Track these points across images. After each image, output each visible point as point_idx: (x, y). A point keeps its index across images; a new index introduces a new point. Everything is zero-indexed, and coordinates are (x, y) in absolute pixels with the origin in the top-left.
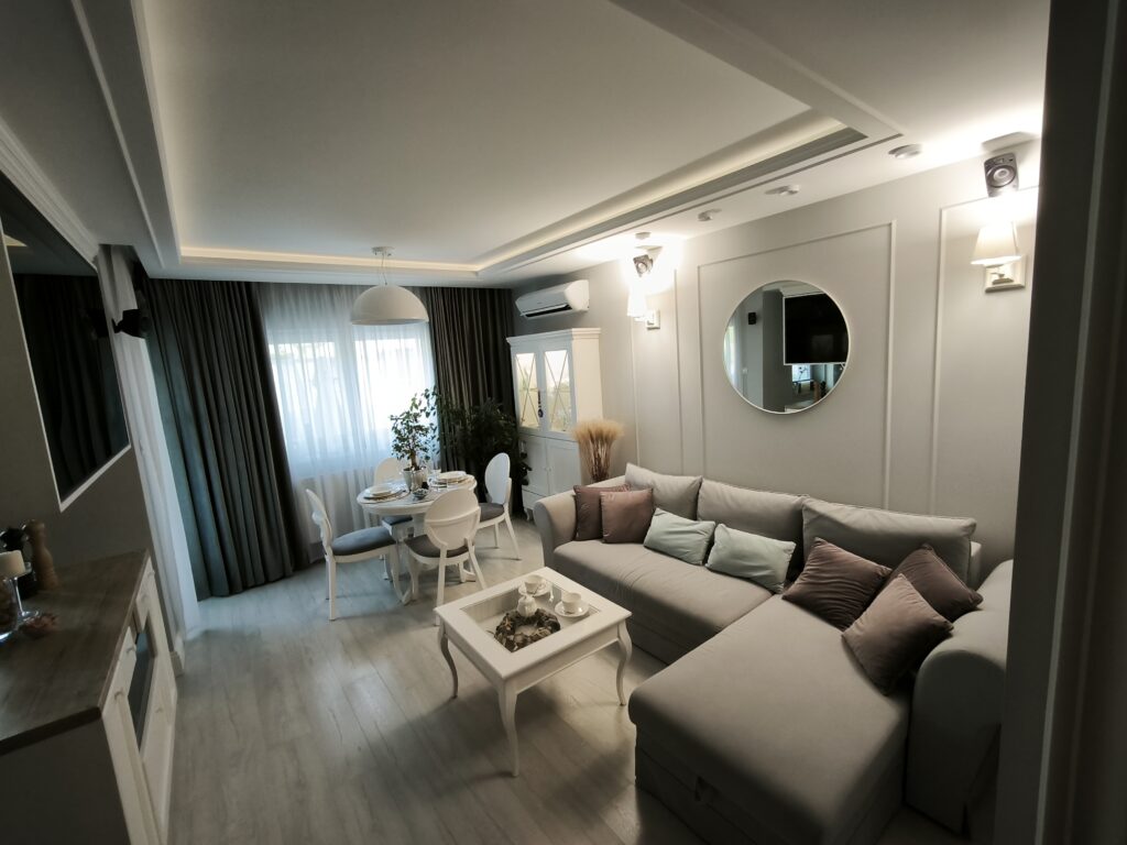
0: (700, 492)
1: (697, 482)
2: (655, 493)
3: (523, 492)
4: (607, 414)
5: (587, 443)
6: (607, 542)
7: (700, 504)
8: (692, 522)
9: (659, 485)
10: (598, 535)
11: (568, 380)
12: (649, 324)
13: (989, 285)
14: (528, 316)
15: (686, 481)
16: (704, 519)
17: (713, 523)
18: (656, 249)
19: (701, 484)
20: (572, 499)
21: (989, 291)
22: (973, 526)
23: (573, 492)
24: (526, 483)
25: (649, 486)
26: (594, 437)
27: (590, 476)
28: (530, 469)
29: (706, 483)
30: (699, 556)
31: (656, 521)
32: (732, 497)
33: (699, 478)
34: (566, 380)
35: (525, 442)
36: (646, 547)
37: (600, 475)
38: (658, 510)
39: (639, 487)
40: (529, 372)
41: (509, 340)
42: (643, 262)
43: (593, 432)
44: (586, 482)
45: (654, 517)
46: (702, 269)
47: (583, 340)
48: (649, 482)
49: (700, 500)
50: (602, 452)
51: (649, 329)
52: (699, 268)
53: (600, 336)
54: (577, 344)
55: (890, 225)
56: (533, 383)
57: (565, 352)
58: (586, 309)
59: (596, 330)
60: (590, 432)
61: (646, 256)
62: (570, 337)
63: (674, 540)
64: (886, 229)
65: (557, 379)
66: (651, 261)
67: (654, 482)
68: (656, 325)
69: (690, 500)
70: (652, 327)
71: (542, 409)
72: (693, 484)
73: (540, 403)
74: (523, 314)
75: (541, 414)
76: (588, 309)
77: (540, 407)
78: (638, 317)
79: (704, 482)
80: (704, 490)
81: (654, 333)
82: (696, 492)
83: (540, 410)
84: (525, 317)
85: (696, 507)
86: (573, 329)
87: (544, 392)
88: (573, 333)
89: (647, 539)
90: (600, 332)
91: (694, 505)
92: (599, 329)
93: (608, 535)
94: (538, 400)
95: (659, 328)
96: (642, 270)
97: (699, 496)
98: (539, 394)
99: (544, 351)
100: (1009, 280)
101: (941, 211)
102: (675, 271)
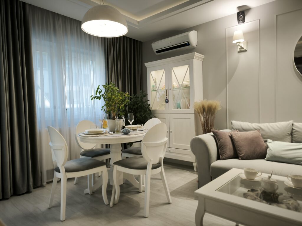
1: (291, 124)
6: (243, 159)
9: (263, 128)
11: (188, 81)
14: (158, 52)
18: (247, 10)
26: (206, 109)
29: (297, 124)
33: (291, 122)
37: (208, 130)
38: (269, 140)
41: (146, 64)
43: (206, 106)
45: (269, 144)
46: (279, 16)
47: (198, 59)
52: (277, 16)
56: (162, 86)
57: (188, 66)
60: (203, 107)
62: (192, 58)
65: (181, 81)
68: (245, 49)
69: (288, 134)
70: (242, 51)
71: (168, 99)
72: (288, 125)
73: (167, 95)
74: (155, 51)
75: (167, 101)
76: (196, 47)
77: (167, 97)
78: (239, 43)
79: (295, 123)
80: (297, 127)
81: (243, 54)
82: (291, 130)
83: (167, 99)
84: (156, 53)
85: (292, 137)
86: (195, 53)
87: (170, 89)
88: (195, 55)
89: (267, 156)
90: (203, 58)
91: (290, 136)
92: (204, 56)
93: (243, 155)
94: (166, 94)
95: (246, 51)
96: (241, 19)
97: (294, 131)
98: (167, 90)
99: (172, 68)
102: (260, 20)
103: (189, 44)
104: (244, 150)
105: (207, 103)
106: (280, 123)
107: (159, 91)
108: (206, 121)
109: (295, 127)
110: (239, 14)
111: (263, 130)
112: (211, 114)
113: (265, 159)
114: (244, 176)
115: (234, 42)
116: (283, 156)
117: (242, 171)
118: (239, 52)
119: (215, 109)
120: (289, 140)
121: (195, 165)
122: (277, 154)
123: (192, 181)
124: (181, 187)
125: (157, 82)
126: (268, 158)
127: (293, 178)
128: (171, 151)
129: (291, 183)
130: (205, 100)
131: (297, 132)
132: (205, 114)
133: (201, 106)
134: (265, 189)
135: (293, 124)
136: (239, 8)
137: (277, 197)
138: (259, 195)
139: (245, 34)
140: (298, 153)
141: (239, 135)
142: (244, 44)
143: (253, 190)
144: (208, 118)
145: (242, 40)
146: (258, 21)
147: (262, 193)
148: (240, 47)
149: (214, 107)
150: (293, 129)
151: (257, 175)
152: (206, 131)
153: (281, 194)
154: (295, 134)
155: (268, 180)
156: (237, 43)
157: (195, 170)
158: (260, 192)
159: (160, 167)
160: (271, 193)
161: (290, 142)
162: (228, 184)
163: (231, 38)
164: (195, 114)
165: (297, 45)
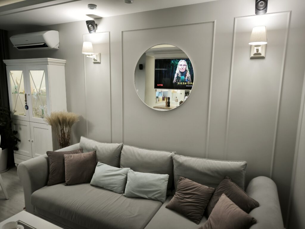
0: (122, 151)
1: (120, 147)
2: (97, 153)
3: (15, 154)
4: (69, 109)
5: (57, 126)
6: (67, 185)
7: (121, 159)
8: (118, 169)
9: (99, 148)
10: (62, 180)
11: (45, 88)
12: (94, 60)
13: (252, 55)
14: (19, 48)
15: (114, 146)
16: (124, 167)
18: (99, 19)
19: (122, 147)
20: (45, 160)
21: (252, 58)
22: (246, 165)
23: (46, 155)
24: (17, 149)
25: (93, 149)
26: (61, 122)
27: (58, 144)
28: (20, 141)
29: (125, 147)
31: (98, 169)
32: (139, 155)
34: (44, 88)
35: (15, 125)
36: (92, 185)
37: (65, 143)
39: (88, 150)
40: (19, 82)
41: (5, 61)
42: (92, 24)
44: (55, 148)
45: (97, 167)
46: (124, 33)
47: (55, 65)
48: (94, 147)
49: (122, 156)
50: (66, 130)
51: (95, 63)
52: (122, 32)
53: (66, 65)
54: (50, 67)
55: (214, 22)
56: (22, 89)
57: (43, 71)
58: (57, 47)
59: (64, 61)
60: (58, 119)
61: (93, 21)
62: (47, 63)
63: (107, 180)
64: (211, 24)
65: (38, 88)
66: (97, 25)
67: (96, 147)
68: (98, 61)
69: (117, 157)
71: (28, 105)
72: (118, 148)
73: (26, 101)
74: (15, 46)
75: (27, 107)
76: (58, 48)
77: (26, 103)
78: (88, 55)
81: (97, 66)
83: (26, 106)
84: (17, 48)
86: (49, 58)
88: (48, 61)
90: (65, 62)
93: (68, 180)
94: (25, 99)
95: (100, 63)
96: (91, 29)
98: (26, 95)
99: (29, 70)
100: (260, 54)
101: (235, 19)
102: (110, 32)
103: (45, 45)
107: (19, 94)
110: (88, 22)
113: (89, 183)
115: (85, 53)
116: (102, 182)
139: (99, 45)
140: (113, 179)
141: (72, 158)
142: (97, 56)
146: (108, 33)
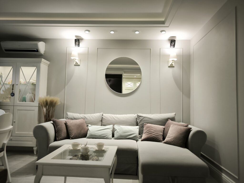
6: (72, 139)
11: (35, 80)
12: (76, 63)
13: (169, 65)
14: (6, 50)
15: (98, 114)
17: (112, 125)
18: (81, 39)
20: (52, 125)
21: (169, 67)
22: (175, 114)
23: (51, 122)
30: (111, 136)
31: (90, 128)
33: (102, 113)
34: (33, 80)
36: (88, 138)
38: (89, 125)
43: (49, 101)
46: (98, 49)
47: (44, 64)
52: (97, 48)
55: (151, 49)
57: (35, 68)
60: (46, 101)
62: (40, 62)
63: (100, 133)
64: (150, 50)
65: (28, 79)
68: (79, 64)
69: (100, 121)
70: (77, 65)
71: (14, 92)
72: (100, 115)
73: (13, 89)
74: (3, 49)
75: (13, 94)
76: (43, 54)
77: (13, 91)
78: (75, 59)
79: (104, 114)
80: (105, 116)
81: (77, 67)
82: (101, 118)
83: (13, 93)
84: (4, 51)
85: (102, 123)
86: (43, 59)
87: (17, 85)
88: (42, 60)
89: (88, 135)
90: (49, 64)
91: (101, 122)
92: (49, 62)
93: (73, 136)
94: (12, 88)
95: (79, 65)
96: (77, 44)
97: (103, 119)
98: (13, 85)
99: (20, 67)
100: (173, 65)
101: (160, 49)
102: (88, 48)
103: (37, 51)
104: (74, 132)
105: (49, 98)
106: (96, 114)
107: (4, 85)
108: (48, 112)
109: (104, 117)
110: (76, 40)
111: (86, 118)
112: (52, 107)
113: (86, 137)
114: (71, 148)
115: (72, 58)
116: (96, 134)
117: (71, 145)
118: (75, 65)
119: (56, 103)
120: (100, 124)
121: (35, 149)
122: (93, 134)
123: (32, 162)
124: (21, 168)
125: (3, 76)
126: (88, 136)
127: (98, 144)
128: (13, 140)
129: (97, 147)
130: (48, 96)
131: (104, 120)
132: (47, 107)
133: (45, 101)
134: (82, 153)
135: (103, 115)
136: (76, 36)
137: (89, 157)
138: (79, 158)
139: (79, 54)
140: (104, 131)
141: (71, 122)
142: (78, 61)
143: (76, 156)
144: (50, 110)
145: (77, 58)
146: (87, 48)
147: (81, 156)
148: (75, 62)
149: (55, 102)
150: (102, 118)
151: (79, 146)
152: (47, 120)
153: (91, 155)
154: (103, 121)
155: (84, 147)
156: (74, 59)
157: (35, 153)
158: (80, 156)
159: (3, 152)
160: (86, 155)
161: (100, 126)
162: (62, 153)
163: (70, 54)
164: (39, 107)
165: (108, 67)
